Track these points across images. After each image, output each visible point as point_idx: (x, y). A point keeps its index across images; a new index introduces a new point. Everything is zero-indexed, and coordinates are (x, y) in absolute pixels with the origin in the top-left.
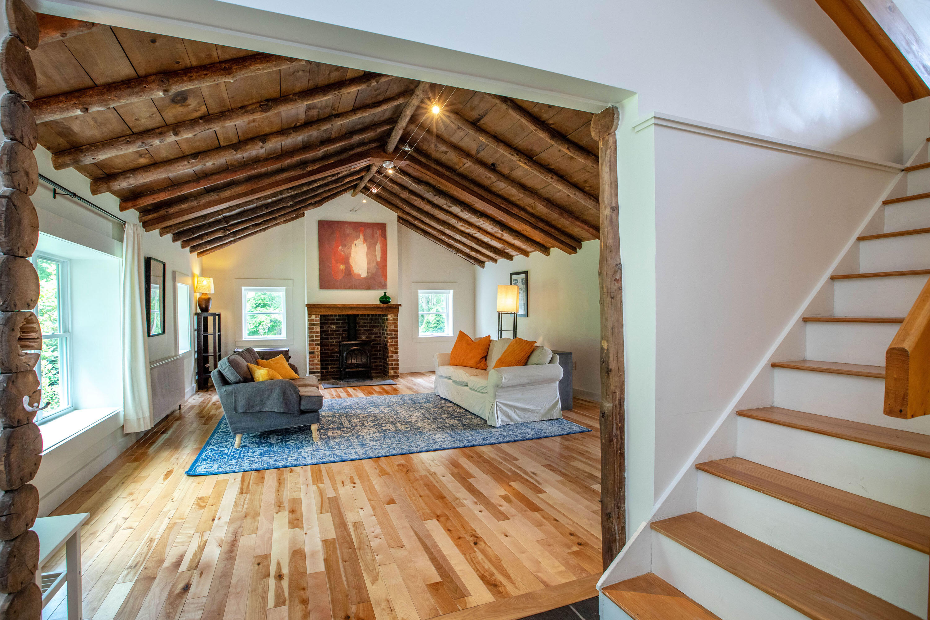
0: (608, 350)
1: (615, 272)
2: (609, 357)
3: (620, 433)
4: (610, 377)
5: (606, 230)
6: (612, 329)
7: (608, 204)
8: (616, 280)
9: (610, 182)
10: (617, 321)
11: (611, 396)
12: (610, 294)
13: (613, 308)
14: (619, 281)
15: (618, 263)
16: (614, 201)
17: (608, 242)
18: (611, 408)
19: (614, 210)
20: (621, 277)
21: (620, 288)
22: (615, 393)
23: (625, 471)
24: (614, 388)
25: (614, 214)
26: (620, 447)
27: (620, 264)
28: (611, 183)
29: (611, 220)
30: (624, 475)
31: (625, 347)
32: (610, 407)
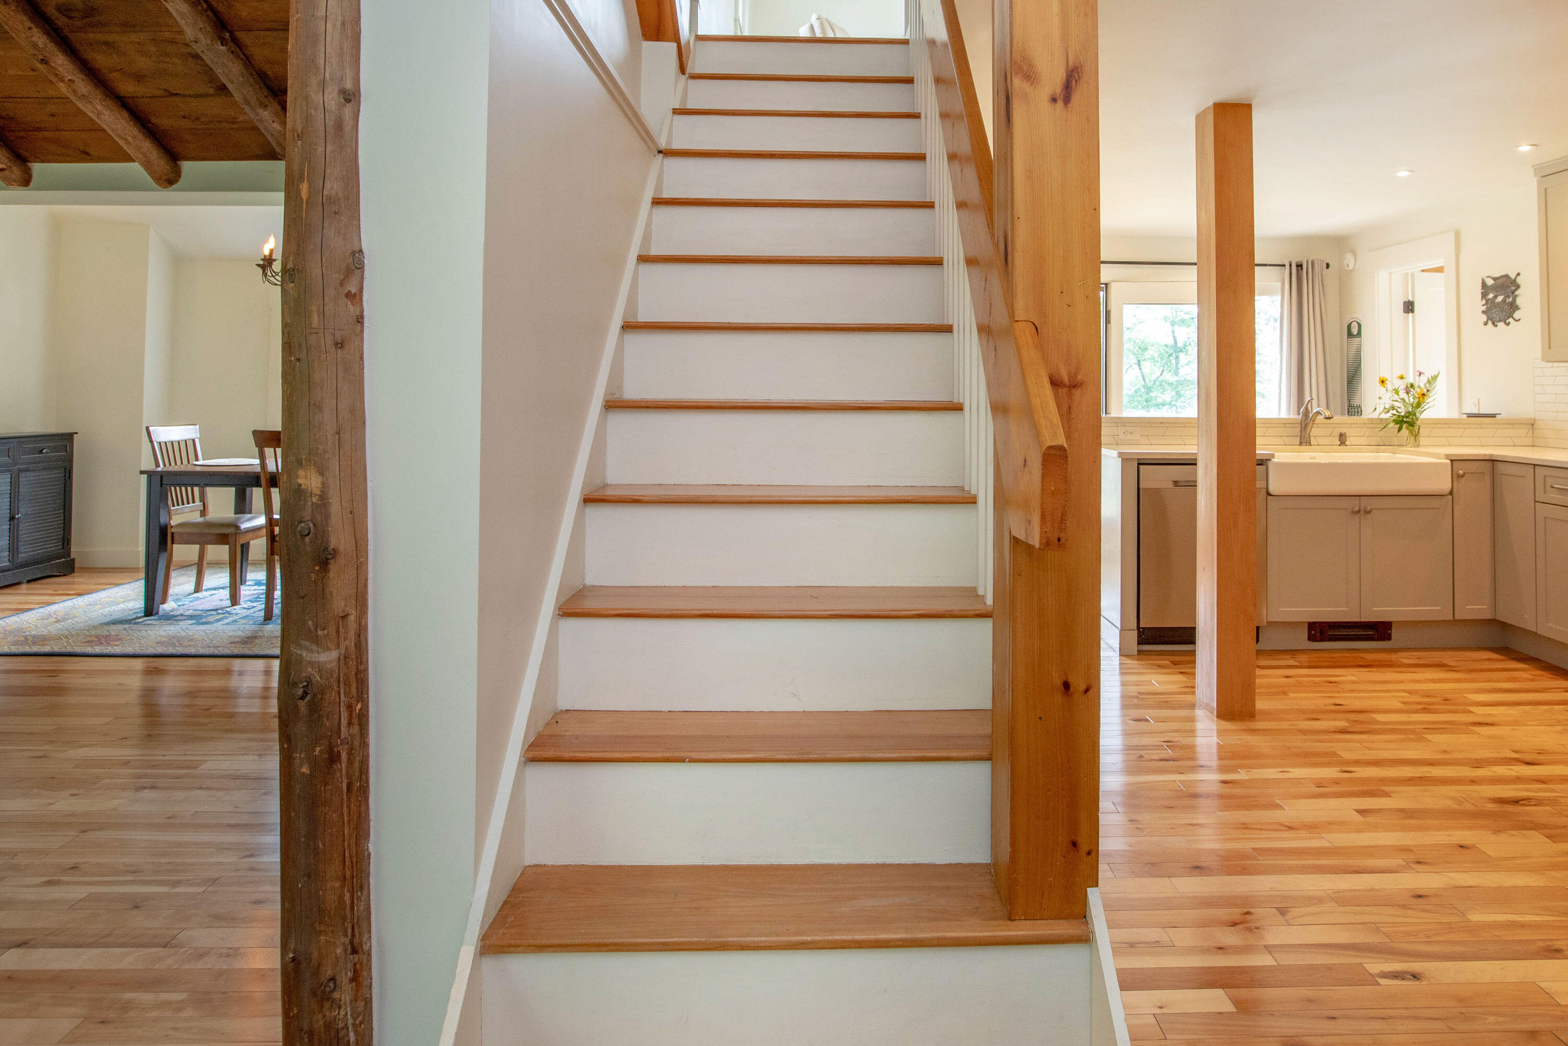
0: (323, 496)
1: (348, 273)
2: (327, 516)
3: (361, 730)
4: (331, 574)
5: (321, 149)
6: (338, 433)
7: (332, 79)
8: (349, 295)
9: (340, 18)
10: (352, 411)
11: (332, 629)
12: (334, 335)
13: (341, 376)
14: (356, 297)
15: (357, 249)
16: (349, 74)
17: (328, 185)
18: (334, 664)
19: (348, 101)
20: (361, 289)
21: (360, 320)
22: (344, 617)
23: (369, 835)
24: (343, 604)
25: (348, 111)
26: (361, 771)
27: (361, 251)
28: (343, 24)
29: (339, 126)
30: (368, 850)
31: (369, 484)
32: (330, 662)
